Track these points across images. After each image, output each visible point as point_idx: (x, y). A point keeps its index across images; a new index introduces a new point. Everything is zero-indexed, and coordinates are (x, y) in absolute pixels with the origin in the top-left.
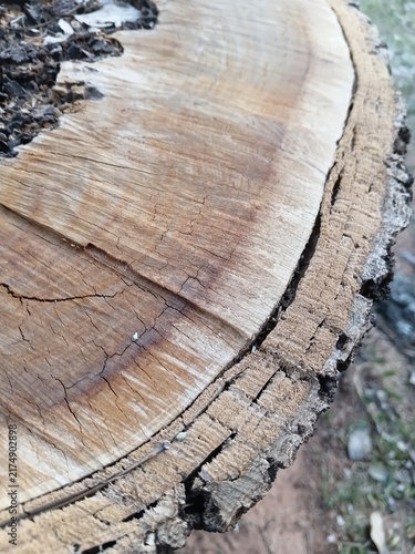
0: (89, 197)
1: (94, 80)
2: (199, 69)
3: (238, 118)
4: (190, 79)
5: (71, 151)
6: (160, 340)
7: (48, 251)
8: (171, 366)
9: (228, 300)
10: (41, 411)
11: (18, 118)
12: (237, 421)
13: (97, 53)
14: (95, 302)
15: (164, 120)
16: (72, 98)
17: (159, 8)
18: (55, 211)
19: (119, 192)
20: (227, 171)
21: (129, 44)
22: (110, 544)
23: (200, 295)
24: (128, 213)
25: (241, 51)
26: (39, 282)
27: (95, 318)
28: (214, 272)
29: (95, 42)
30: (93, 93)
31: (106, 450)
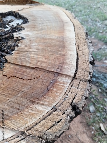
0: (31, 58)
1: (22, 36)
2: (42, 29)
3: (54, 37)
4: (41, 32)
5: (24, 50)
6: (56, 81)
7: (28, 70)
8: (60, 85)
9: (66, 71)
10: (39, 99)
11: (9, 46)
12: (76, 92)
13: (19, 30)
14: (41, 77)
15: (40, 41)
16: (19, 40)
17: (28, 18)
18: (26, 62)
19: (37, 56)
20: (56, 48)
21: (25, 27)
22: (61, 120)
23: (61, 71)
24: (40, 60)
25: (49, 24)
26: (28, 76)
27: (42, 80)
28: (62, 67)
29: (18, 28)
30: (23, 38)
31: (54, 103)
